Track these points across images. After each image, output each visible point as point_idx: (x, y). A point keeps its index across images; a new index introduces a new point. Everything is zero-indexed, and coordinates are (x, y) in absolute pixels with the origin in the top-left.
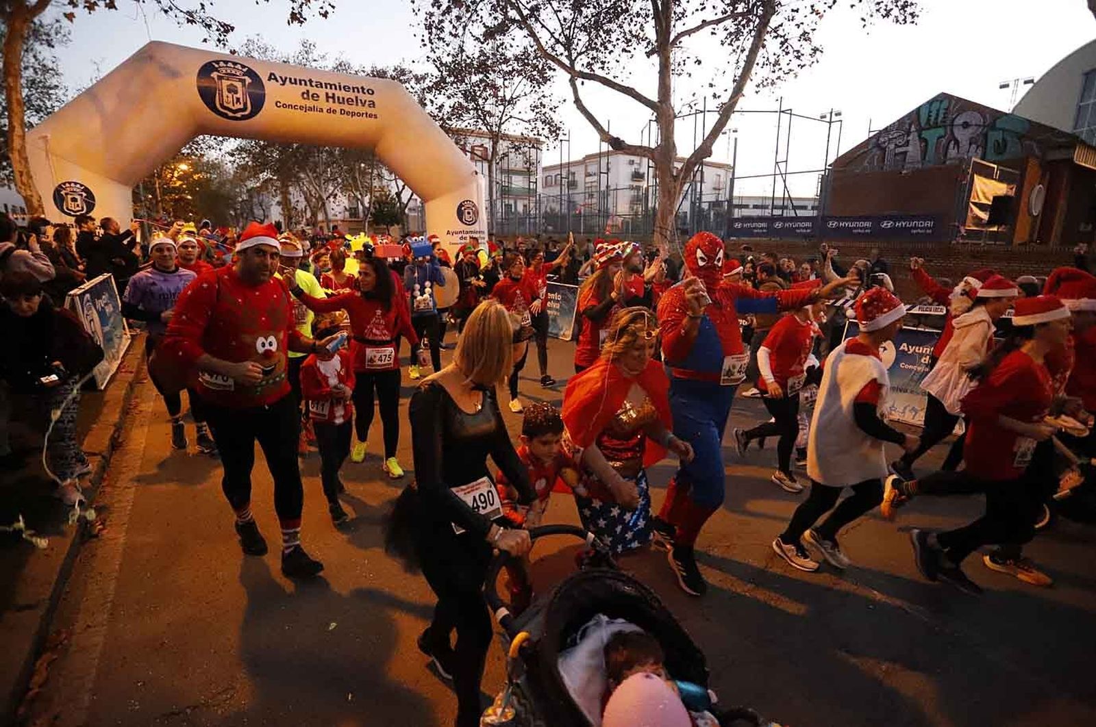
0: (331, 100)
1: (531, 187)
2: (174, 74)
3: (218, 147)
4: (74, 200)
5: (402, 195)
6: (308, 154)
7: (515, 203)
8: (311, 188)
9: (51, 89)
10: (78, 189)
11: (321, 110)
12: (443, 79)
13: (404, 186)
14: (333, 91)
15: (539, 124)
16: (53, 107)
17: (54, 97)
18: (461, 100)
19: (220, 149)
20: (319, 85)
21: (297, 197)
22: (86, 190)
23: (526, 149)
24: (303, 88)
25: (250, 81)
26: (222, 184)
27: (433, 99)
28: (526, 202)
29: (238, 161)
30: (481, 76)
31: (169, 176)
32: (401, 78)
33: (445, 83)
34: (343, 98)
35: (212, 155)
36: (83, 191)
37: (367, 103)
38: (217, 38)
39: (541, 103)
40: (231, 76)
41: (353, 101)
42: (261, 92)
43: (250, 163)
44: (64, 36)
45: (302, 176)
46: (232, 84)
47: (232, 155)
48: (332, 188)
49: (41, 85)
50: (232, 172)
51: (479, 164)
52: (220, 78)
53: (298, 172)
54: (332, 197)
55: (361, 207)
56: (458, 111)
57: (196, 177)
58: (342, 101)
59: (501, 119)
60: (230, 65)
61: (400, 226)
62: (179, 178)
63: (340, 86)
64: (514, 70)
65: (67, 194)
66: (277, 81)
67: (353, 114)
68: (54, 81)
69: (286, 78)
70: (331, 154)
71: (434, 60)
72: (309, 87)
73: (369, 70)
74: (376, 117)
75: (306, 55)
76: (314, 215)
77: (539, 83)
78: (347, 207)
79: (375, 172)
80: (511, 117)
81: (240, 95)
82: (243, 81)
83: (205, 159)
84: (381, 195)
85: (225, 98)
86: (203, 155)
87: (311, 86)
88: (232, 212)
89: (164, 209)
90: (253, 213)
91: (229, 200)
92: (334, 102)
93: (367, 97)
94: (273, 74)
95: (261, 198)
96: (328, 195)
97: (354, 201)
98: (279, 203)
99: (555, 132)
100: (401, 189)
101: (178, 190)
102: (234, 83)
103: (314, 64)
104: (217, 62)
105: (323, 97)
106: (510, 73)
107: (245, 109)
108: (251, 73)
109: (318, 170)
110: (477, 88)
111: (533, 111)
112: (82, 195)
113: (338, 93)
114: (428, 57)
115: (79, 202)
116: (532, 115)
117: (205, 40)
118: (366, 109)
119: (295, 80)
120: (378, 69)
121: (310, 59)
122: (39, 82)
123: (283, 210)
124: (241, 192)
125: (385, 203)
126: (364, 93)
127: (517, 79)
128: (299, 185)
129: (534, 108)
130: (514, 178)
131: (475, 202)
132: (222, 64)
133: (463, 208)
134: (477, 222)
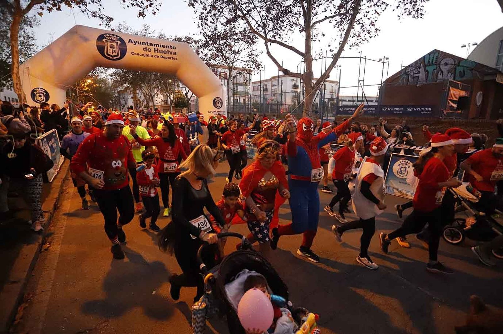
0: (156, 51)
1: (247, 91)
2: (86, 40)
4: (40, 96)
5: (188, 94)
6: (145, 76)
7: (240, 99)
8: (147, 90)
9: (31, 46)
10: (42, 91)
11: (152, 56)
12: (207, 42)
13: (189, 91)
14: (158, 47)
15: (251, 63)
16: (31, 54)
17: (32, 49)
18: (215, 52)
19: (106, 73)
20: (151, 45)
21: (140, 95)
22: (46, 92)
23: (245, 74)
24: (144, 46)
25: (120, 43)
26: (107, 89)
27: (203, 51)
28: (244, 98)
29: (114, 78)
30: (224, 41)
31: (82, 85)
32: (188, 41)
33: (208, 44)
34: (162, 51)
35: (102, 76)
36: (44, 92)
37: (173, 53)
38: (105, 24)
39: (252, 53)
40: (111, 40)
41: (166, 52)
42: (125, 48)
43: (119, 80)
44: (38, 22)
45: (143, 85)
46: (112, 44)
47: (111, 76)
48: (156, 91)
49: (26, 44)
50: (111, 83)
51: (223, 81)
52: (107, 41)
53: (141, 84)
54: (156, 95)
55: (169, 100)
56: (214, 57)
57: (95, 86)
59: (233, 60)
60: (111, 35)
61: (187, 108)
62: (87, 86)
63: (161, 45)
65: (37, 93)
66: (132, 43)
67: (166, 58)
68: (32, 42)
69: (136, 42)
70: (156, 75)
71: (203, 34)
72: (146, 46)
73: (173, 38)
74: (177, 59)
75: (145, 31)
76: (148, 103)
77: (251, 44)
78: (163, 100)
79: (176, 84)
80: (238, 59)
81: (115, 49)
82: (117, 43)
83: (99, 77)
84: (178, 94)
85: (109, 51)
86: (98, 76)
87: (148, 45)
88: (111, 102)
89: (80, 100)
90: (120, 102)
91: (109, 96)
92: (158, 52)
93: (173, 50)
94: (130, 40)
95: (124, 95)
96: (154, 94)
97: (166, 97)
98: (132, 98)
99: (258, 66)
100: (187, 92)
101: (87, 92)
103: (149, 35)
104: (106, 34)
105: (153, 50)
106: (238, 39)
107: (118, 55)
108: (121, 39)
109: (150, 83)
110: (222, 46)
111: (248, 57)
112: (43, 94)
113: (159, 49)
114: (200, 32)
115: (42, 97)
116: (247, 59)
117: (100, 25)
118: (172, 56)
119: (141, 42)
120: (178, 37)
121: (147, 33)
122: (26, 43)
123: (134, 101)
124: (115, 93)
125: (180, 98)
126: (171, 48)
127: (241, 42)
128: (141, 90)
129: (248, 55)
130: (239, 87)
131: (221, 98)
132: (108, 35)
133: (216, 101)
134: (222, 107)
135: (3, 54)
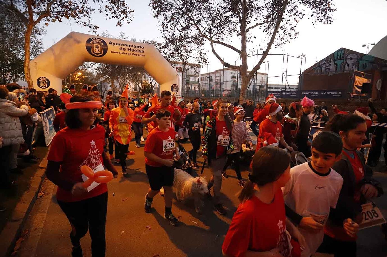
0: (129, 50)
1: (197, 81)
2: (78, 42)
4: (43, 83)
5: (152, 83)
6: (121, 69)
7: (191, 86)
8: (121, 81)
9: (39, 49)
11: (126, 54)
12: (167, 44)
13: (153, 81)
14: (130, 47)
15: (200, 59)
16: (39, 54)
17: (39, 51)
18: (173, 51)
19: (92, 68)
20: (126, 45)
21: (116, 84)
22: (48, 80)
23: (195, 67)
24: (120, 46)
25: (103, 44)
26: (92, 79)
27: (164, 50)
28: (195, 86)
29: (98, 72)
30: (180, 43)
31: (75, 77)
34: (134, 50)
35: (89, 70)
36: (46, 80)
37: (142, 51)
38: (93, 31)
39: (201, 52)
40: (97, 42)
41: (137, 51)
42: (106, 48)
43: (101, 73)
44: (45, 32)
45: (119, 77)
46: (97, 45)
47: (96, 70)
50: (95, 75)
51: (179, 72)
52: (93, 43)
55: (138, 87)
56: (172, 55)
57: (83, 77)
58: (133, 51)
59: (187, 57)
60: (97, 39)
62: (78, 77)
63: (133, 46)
64: (191, 41)
65: (41, 81)
66: (112, 44)
67: (137, 55)
68: (40, 46)
69: (115, 43)
70: (129, 69)
71: (164, 38)
73: (142, 41)
74: (144, 56)
75: (122, 37)
76: (122, 90)
77: (200, 45)
78: (133, 87)
79: (143, 75)
80: (190, 56)
81: (99, 49)
82: (101, 44)
83: (87, 71)
84: (145, 83)
85: (94, 50)
86: (86, 70)
87: (123, 46)
90: (102, 89)
92: (130, 51)
93: (142, 49)
94: (110, 42)
95: (105, 84)
97: (136, 86)
98: (110, 86)
99: (205, 61)
101: (78, 81)
102: (98, 45)
103: (124, 40)
104: (93, 38)
105: (127, 49)
107: (101, 53)
108: (103, 42)
109: (124, 75)
110: (179, 47)
111: (198, 54)
112: (46, 81)
113: (132, 48)
114: (162, 37)
115: (45, 84)
116: (197, 56)
117: (89, 31)
118: (141, 53)
119: (118, 44)
120: (145, 41)
121: (123, 38)
122: (36, 47)
123: (112, 88)
124: (98, 82)
125: (146, 86)
126: (140, 48)
127: (192, 44)
128: (117, 80)
130: (191, 78)
131: (177, 85)
132: (94, 39)
133: (173, 87)
134: (178, 92)
135: (20, 55)
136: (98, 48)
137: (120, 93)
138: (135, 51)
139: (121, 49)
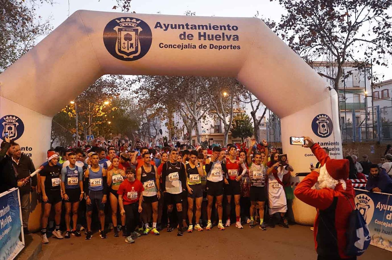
0: (202, 38)
3: (128, 88)
4: (10, 128)
5: (256, 114)
6: (185, 87)
8: (188, 113)
10: (14, 120)
11: (195, 47)
13: (257, 108)
14: (205, 31)
19: (129, 90)
20: (194, 27)
22: (19, 121)
24: (181, 31)
25: (141, 30)
26: (131, 113)
27: (284, 34)
29: (140, 96)
31: (97, 110)
34: (212, 36)
35: (124, 95)
36: (17, 121)
37: (232, 37)
38: (122, 5)
40: (128, 27)
41: (220, 37)
42: (149, 37)
43: (148, 98)
45: (182, 104)
46: (128, 34)
47: (137, 93)
48: (203, 112)
50: (137, 104)
52: (120, 30)
54: (202, 118)
55: (223, 125)
57: (113, 109)
58: (211, 38)
60: (128, 20)
61: (253, 137)
62: (103, 111)
63: (210, 26)
65: (6, 124)
66: (161, 28)
67: (220, 48)
69: (168, 25)
72: (185, 30)
74: (239, 48)
76: (189, 132)
77: (380, 8)
78: (213, 125)
79: (235, 98)
81: (133, 41)
82: (136, 31)
83: (121, 97)
84: (238, 115)
85: (122, 45)
86: (119, 94)
87: (187, 28)
88: (137, 132)
90: (149, 132)
91: (134, 124)
92: (205, 39)
93: (233, 33)
94: (159, 23)
95: (155, 121)
96: (199, 117)
97: (219, 121)
98: (166, 124)
100: (255, 109)
101: (102, 118)
102: (130, 33)
104: (119, 19)
105: (196, 36)
107: (136, 51)
108: (143, 24)
109: (193, 100)
112: (15, 125)
113: (208, 32)
115: (13, 130)
116: (374, 36)
117: (115, 7)
118: (232, 42)
119: (176, 25)
124: (143, 118)
125: (242, 121)
126: (230, 30)
128: (180, 111)
129: (376, 30)
130: (347, 95)
131: (330, 115)
132: (122, 20)
133: (317, 122)
134: (332, 134)
136: (131, 39)
137: (184, 139)
138: (217, 37)
139: (183, 36)
